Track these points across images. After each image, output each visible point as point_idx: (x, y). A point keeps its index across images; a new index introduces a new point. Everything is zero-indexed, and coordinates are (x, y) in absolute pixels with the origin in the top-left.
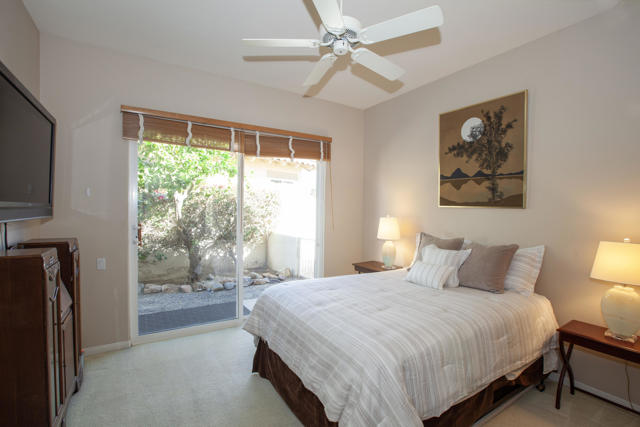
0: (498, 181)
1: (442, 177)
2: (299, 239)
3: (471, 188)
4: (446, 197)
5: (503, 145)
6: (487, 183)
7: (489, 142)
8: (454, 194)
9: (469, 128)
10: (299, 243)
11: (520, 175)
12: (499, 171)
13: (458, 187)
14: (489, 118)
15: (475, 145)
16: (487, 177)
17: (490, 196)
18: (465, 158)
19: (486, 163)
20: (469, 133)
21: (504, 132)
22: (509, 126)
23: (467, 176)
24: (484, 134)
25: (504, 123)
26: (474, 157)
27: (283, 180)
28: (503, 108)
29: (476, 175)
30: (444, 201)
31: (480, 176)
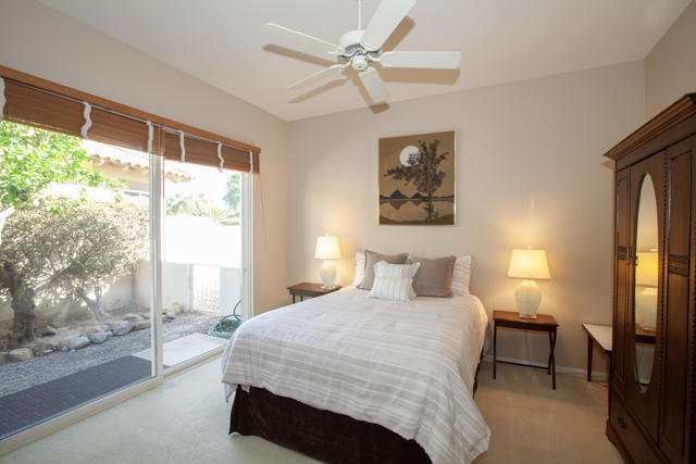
0: (434, 203)
1: (381, 197)
2: (191, 266)
3: (410, 209)
4: (386, 216)
5: (438, 173)
6: (423, 204)
7: (426, 169)
8: (393, 214)
9: (407, 155)
10: (191, 270)
11: (451, 198)
12: (435, 194)
13: (397, 207)
14: (425, 148)
15: (413, 170)
16: (424, 199)
17: (427, 216)
18: (404, 181)
19: (422, 187)
20: (407, 159)
21: (438, 161)
22: (442, 157)
23: (405, 197)
24: (420, 161)
25: (438, 154)
26: (413, 180)
27: (141, 193)
28: (437, 141)
29: (414, 197)
30: (384, 221)
31: (417, 198)
